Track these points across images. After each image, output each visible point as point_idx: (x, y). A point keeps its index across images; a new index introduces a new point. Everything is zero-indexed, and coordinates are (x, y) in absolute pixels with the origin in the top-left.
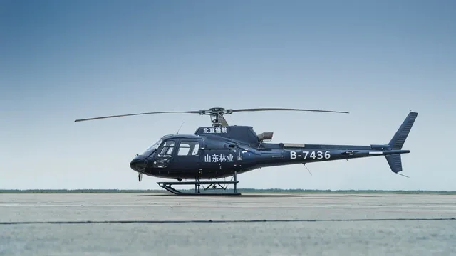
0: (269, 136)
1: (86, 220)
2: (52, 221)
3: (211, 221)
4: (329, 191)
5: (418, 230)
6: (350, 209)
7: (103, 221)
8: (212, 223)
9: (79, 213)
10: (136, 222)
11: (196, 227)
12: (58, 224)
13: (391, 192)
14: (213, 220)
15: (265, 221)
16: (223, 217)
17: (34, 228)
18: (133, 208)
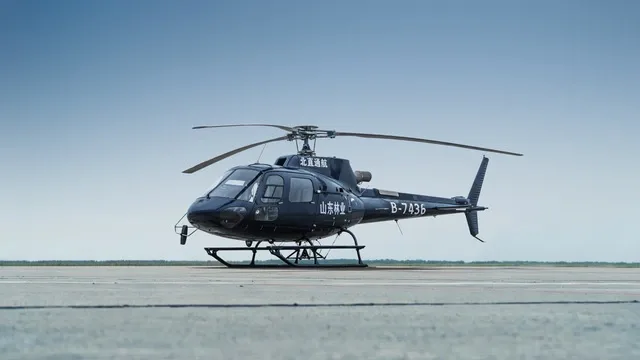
0: (367, 178)
1: (121, 303)
2: (77, 305)
3: (296, 305)
4: (461, 263)
5: (587, 317)
6: (491, 287)
7: (146, 304)
8: (297, 308)
9: (111, 294)
10: (191, 306)
11: (275, 312)
12: (83, 310)
13: (548, 264)
14: (298, 303)
15: (372, 304)
16: (313, 298)
17: (48, 314)
18: (189, 286)
